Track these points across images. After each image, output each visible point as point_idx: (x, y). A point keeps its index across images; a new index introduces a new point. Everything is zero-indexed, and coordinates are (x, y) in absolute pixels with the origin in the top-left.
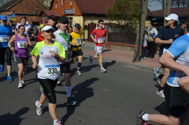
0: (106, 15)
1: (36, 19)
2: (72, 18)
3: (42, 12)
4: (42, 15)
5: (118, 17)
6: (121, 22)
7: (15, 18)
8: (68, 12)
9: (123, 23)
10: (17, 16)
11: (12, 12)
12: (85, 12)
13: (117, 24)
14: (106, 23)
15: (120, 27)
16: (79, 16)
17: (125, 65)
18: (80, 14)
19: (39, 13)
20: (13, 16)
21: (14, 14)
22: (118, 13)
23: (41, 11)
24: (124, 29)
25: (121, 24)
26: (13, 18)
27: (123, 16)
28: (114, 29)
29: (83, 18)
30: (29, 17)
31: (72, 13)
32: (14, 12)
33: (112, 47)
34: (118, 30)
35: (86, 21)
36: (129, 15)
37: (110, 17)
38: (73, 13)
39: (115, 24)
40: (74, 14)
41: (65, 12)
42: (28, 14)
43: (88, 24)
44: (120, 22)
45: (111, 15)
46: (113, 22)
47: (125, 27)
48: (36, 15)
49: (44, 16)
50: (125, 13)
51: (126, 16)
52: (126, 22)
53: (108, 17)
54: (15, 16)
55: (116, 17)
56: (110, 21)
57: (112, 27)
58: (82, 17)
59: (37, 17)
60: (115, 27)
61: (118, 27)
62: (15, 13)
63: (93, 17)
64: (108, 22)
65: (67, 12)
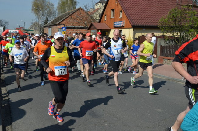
0: (159, 27)
1: (85, 31)
2: (122, 30)
3: (92, 25)
4: (91, 28)
5: (172, 29)
6: (176, 34)
7: (65, 32)
8: (118, 24)
9: (178, 35)
10: (67, 29)
11: (63, 26)
12: (135, 24)
13: (171, 36)
14: (159, 36)
15: (174, 40)
16: (129, 28)
17: (180, 83)
18: (131, 26)
19: (88, 26)
20: (63, 29)
21: (64, 28)
22: (172, 24)
23: (90, 25)
24: (179, 42)
25: (176, 36)
26: (63, 31)
27: (178, 27)
28: (168, 42)
29: (134, 30)
30: (78, 30)
31: (121, 25)
32: (64, 25)
33: (165, 62)
34: (172, 43)
35: (137, 33)
36: (185, 27)
37: (164, 29)
38: (123, 25)
39: (169, 36)
40: (124, 27)
41: (114, 25)
42: (77, 27)
43: (139, 37)
44: (174, 35)
45: (165, 27)
46: (166, 35)
47: (180, 39)
48: (85, 28)
49: (93, 29)
50: (181, 24)
51: (182, 27)
52: (182, 34)
53: (161, 29)
54: (65, 29)
55: (171, 29)
56: (163, 33)
57: (166, 39)
58: (132, 30)
59: (86, 30)
60: (169, 40)
61: (172, 40)
62: (66, 26)
63: (144, 30)
64: (161, 35)
65: (116, 25)
